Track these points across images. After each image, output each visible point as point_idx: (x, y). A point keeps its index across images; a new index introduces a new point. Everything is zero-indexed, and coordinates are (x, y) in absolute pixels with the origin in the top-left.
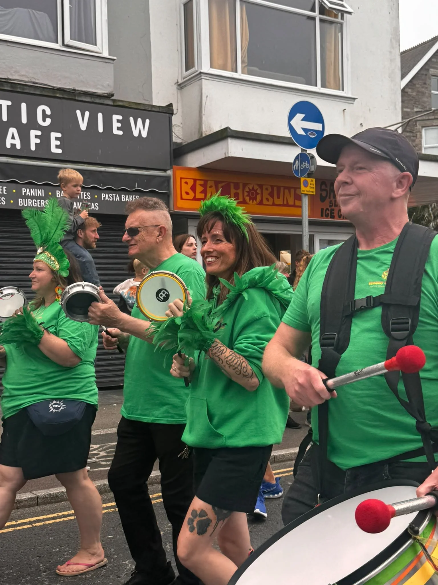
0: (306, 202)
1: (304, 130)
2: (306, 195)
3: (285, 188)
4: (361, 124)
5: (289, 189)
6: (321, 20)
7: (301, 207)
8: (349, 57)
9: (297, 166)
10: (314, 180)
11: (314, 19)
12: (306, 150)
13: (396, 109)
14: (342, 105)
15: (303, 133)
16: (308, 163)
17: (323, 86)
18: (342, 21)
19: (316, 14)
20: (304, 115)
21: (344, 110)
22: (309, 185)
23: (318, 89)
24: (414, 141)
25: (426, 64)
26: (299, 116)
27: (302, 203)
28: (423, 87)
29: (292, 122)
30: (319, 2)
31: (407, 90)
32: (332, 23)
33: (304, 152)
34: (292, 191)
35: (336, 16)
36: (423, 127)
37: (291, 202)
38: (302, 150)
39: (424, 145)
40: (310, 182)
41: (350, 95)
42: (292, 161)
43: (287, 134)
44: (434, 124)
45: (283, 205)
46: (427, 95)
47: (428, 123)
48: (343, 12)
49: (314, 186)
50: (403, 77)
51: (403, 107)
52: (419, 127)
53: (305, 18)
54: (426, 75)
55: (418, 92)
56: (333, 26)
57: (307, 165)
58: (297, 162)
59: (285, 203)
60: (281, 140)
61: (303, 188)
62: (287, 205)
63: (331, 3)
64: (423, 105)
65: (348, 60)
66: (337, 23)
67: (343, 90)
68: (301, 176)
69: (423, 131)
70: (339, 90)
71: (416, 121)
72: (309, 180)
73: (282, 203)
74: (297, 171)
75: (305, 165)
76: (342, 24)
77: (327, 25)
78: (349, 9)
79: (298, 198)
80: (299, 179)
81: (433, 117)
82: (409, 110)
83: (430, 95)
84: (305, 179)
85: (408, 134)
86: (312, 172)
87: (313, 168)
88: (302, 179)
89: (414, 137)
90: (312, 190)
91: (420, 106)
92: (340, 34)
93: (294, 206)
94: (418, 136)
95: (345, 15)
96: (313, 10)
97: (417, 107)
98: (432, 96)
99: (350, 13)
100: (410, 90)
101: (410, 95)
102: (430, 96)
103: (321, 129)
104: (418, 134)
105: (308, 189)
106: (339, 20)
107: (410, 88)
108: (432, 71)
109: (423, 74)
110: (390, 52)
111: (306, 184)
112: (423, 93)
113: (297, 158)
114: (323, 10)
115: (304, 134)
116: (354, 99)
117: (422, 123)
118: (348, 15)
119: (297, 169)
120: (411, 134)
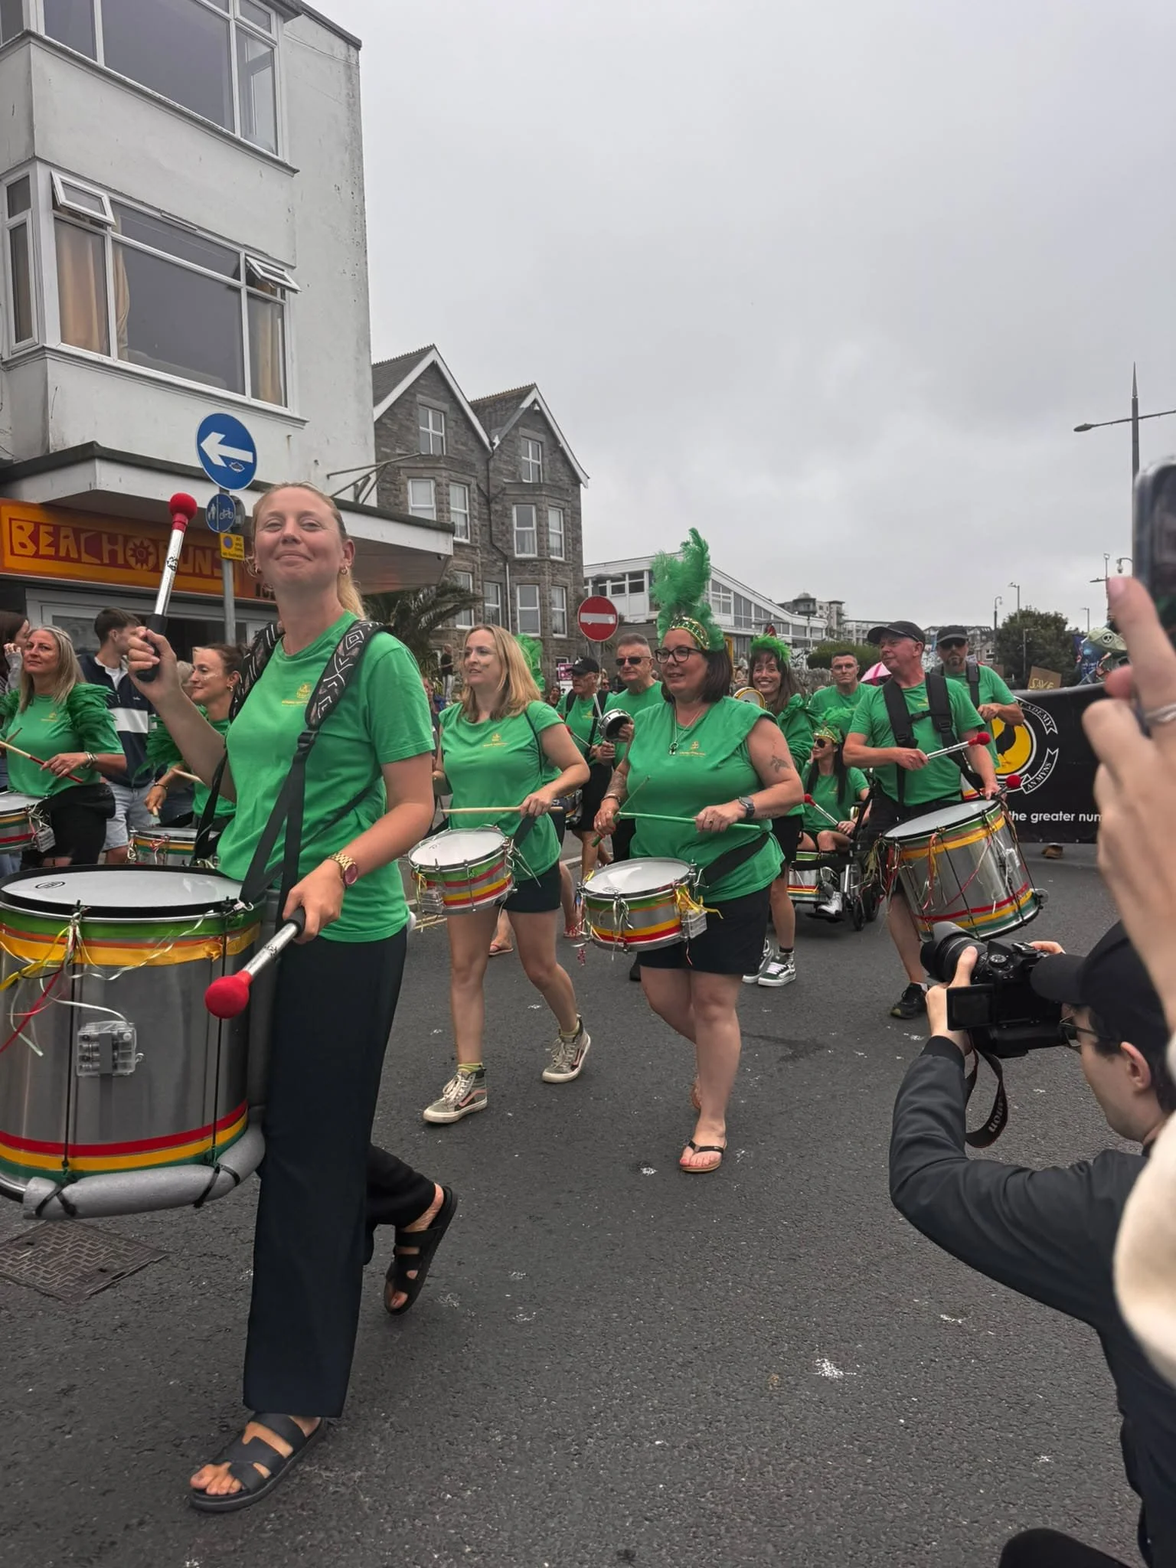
0: (228, 571)
1: (223, 458)
2: (229, 560)
3: (196, 548)
4: (316, 461)
5: (203, 549)
6: (250, 295)
7: (221, 578)
8: (295, 358)
9: (214, 513)
10: (242, 538)
11: (237, 290)
12: (228, 491)
13: (366, 443)
14: (283, 429)
15: (221, 463)
16: (232, 511)
17: (255, 395)
18: (282, 301)
19: (242, 283)
20: (223, 436)
21: (289, 436)
22: (234, 546)
23: (247, 399)
24: (397, 497)
25: (411, 386)
26: (215, 437)
27: (222, 573)
28: (407, 420)
29: (202, 445)
30: (246, 266)
31: (385, 421)
32: (267, 301)
33: (225, 494)
34: (208, 553)
35: (273, 292)
36: (409, 478)
37: (207, 571)
38: (221, 489)
39: (411, 504)
40: (235, 541)
41: (297, 416)
42: (205, 506)
43: (196, 463)
44: (425, 475)
45: (194, 574)
46: (413, 431)
47: (416, 472)
48: (284, 288)
49: (243, 548)
50: (377, 400)
51: (377, 446)
52: (403, 477)
53: (223, 287)
54: (411, 402)
55: (401, 426)
56: (269, 306)
57: (229, 513)
58: (213, 508)
59: (197, 571)
60: (187, 472)
61: (224, 549)
62: (201, 575)
63: (265, 270)
64: (407, 446)
65: (293, 361)
66: (276, 303)
67: (286, 406)
68: (221, 530)
69: (410, 484)
70: (281, 405)
71: (399, 468)
72: (234, 537)
73: (191, 571)
74: (213, 522)
75: (227, 513)
76: (282, 306)
77: (258, 304)
78: (294, 285)
79: (217, 564)
80: (217, 536)
81: (422, 465)
82: (388, 451)
83: (418, 433)
84: (226, 534)
85: (388, 485)
86: (238, 525)
87: (239, 520)
88: (223, 536)
89: (396, 490)
90: (238, 553)
91: (403, 447)
92: (279, 321)
93: (212, 577)
94: (402, 490)
95: (287, 292)
96: (237, 276)
97: (400, 448)
98: (421, 434)
99: (294, 291)
100: (388, 421)
101: (390, 429)
102: (418, 435)
103: (251, 460)
104: (402, 486)
105: (232, 551)
106: (278, 298)
107: (389, 419)
108: (420, 398)
109: (407, 401)
110: (357, 359)
111: (229, 544)
112: (408, 429)
113: (213, 501)
114: (252, 279)
115: (223, 464)
116: (305, 422)
117: (408, 471)
118: (291, 293)
119: (213, 517)
120: (393, 487)
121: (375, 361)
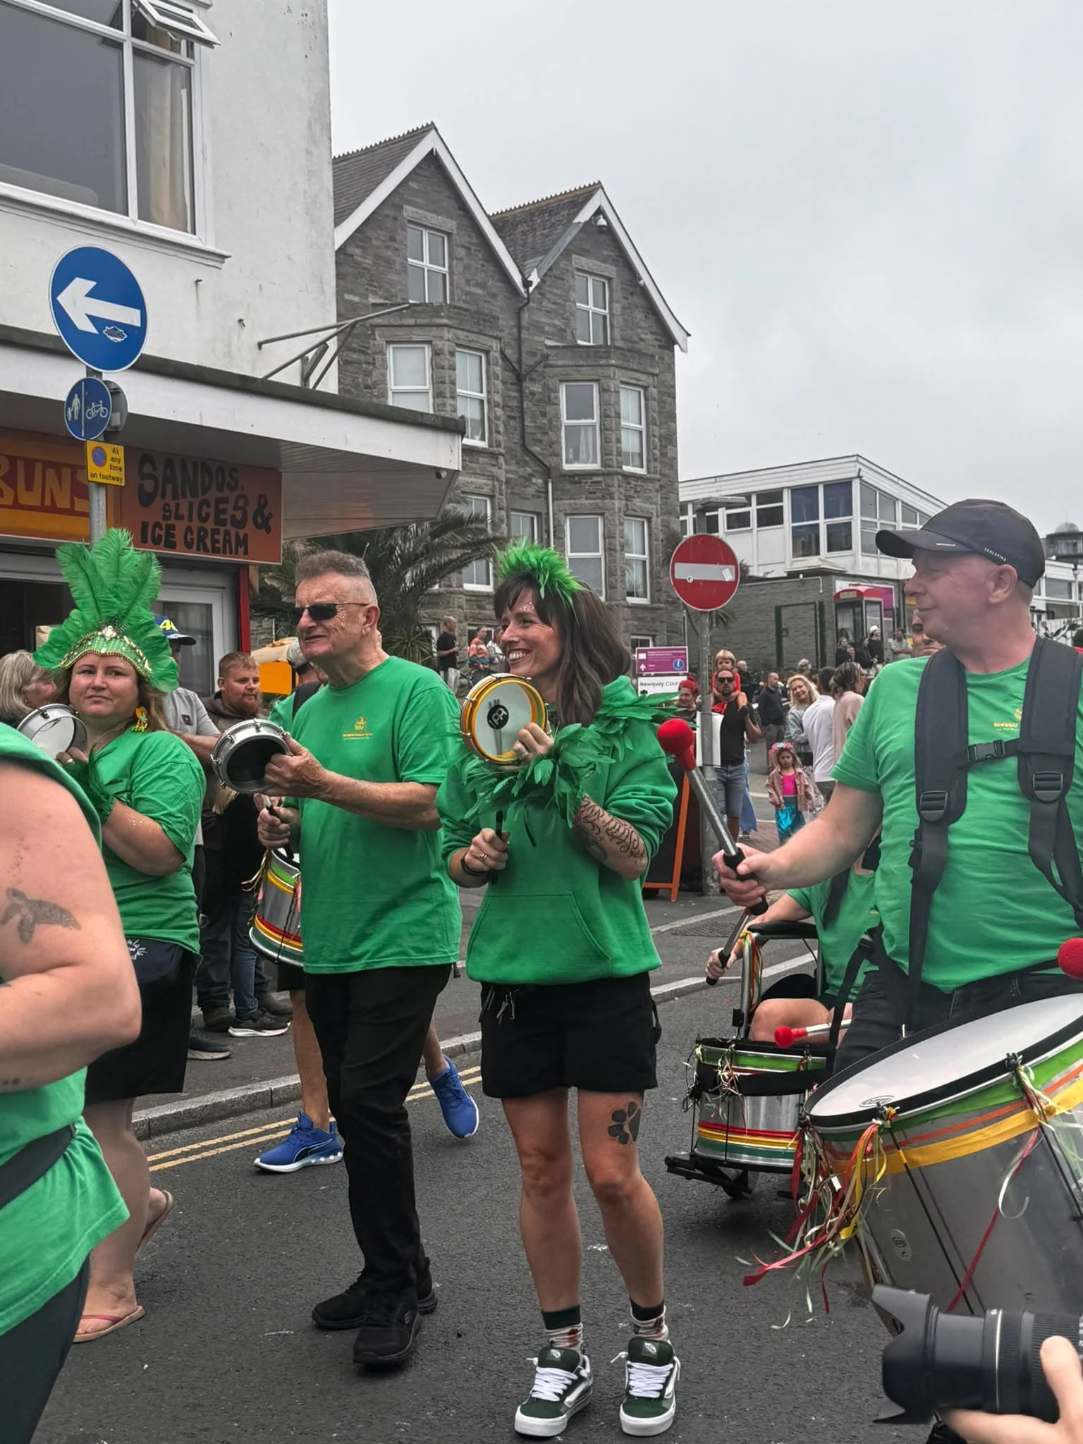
0: (99, 503)
1: (93, 319)
2: (99, 485)
3: (47, 465)
4: (241, 321)
5: (58, 467)
6: (137, 52)
7: (86, 515)
8: (209, 153)
9: (76, 409)
10: (121, 449)
11: (118, 45)
12: (100, 374)
13: (323, 292)
14: (190, 270)
15: (90, 328)
16: (106, 404)
17: (144, 215)
18: (189, 61)
19: (125, 34)
20: (93, 284)
21: (198, 281)
22: (109, 462)
23: (131, 221)
24: (368, 374)
25: (395, 192)
26: (80, 286)
27: (90, 507)
28: (388, 247)
29: (61, 299)
30: (132, 5)
31: (351, 250)
32: (164, 61)
33: (95, 377)
34: (66, 473)
35: (175, 47)
36: (389, 342)
37: (63, 503)
38: (89, 371)
39: (392, 386)
40: (109, 454)
41: (210, 247)
42: (63, 397)
43: (50, 327)
44: (415, 338)
45: (42, 509)
46: (398, 266)
47: (401, 333)
48: (192, 40)
49: (122, 464)
50: (340, 217)
51: (340, 293)
52: (379, 341)
53: (96, 40)
54: (395, 219)
55: (378, 257)
56: (168, 70)
57: (102, 409)
58: (76, 401)
59: (48, 502)
60: (36, 342)
61: (92, 467)
62: (53, 509)
63: (162, 12)
64: (388, 291)
65: (205, 159)
66: (178, 63)
67: (194, 233)
68: (88, 436)
69: (390, 352)
70: (187, 231)
71: (374, 326)
72: (108, 448)
73: (38, 504)
74: (75, 424)
75: (97, 410)
76: (189, 69)
77: (151, 67)
78: (207, 34)
79: (81, 491)
80: (82, 445)
81: (411, 321)
82: (356, 299)
83: (405, 268)
84: (96, 444)
85: (355, 356)
86: (116, 427)
87: (117, 420)
88: (91, 445)
89: (368, 363)
90: (115, 474)
91: (381, 293)
92: (184, 92)
93: (71, 512)
94: (378, 363)
95: (196, 45)
96: (116, 23)
97: (375, 293)
98: (409, 270)
99: (208, 43)
100: (358, 251)
101: (359, 264)
102: (405, 271)
103: (138, 323)
104: (378, 357)
105: (105, 470)
106: (182, 56)
107: (358, 247)
108: (409, 211)
109: (387, 216)
110: (308, 152)
111: (100, 459)
112: (389, 262)
113: (76, 390)
114: (141, 27)
115: (93, 330)
116: (223, 257)
117: (388, 332)
118: (204, 48)
119: (76, 418)
120: (362, 357)
121: (337, 152)
